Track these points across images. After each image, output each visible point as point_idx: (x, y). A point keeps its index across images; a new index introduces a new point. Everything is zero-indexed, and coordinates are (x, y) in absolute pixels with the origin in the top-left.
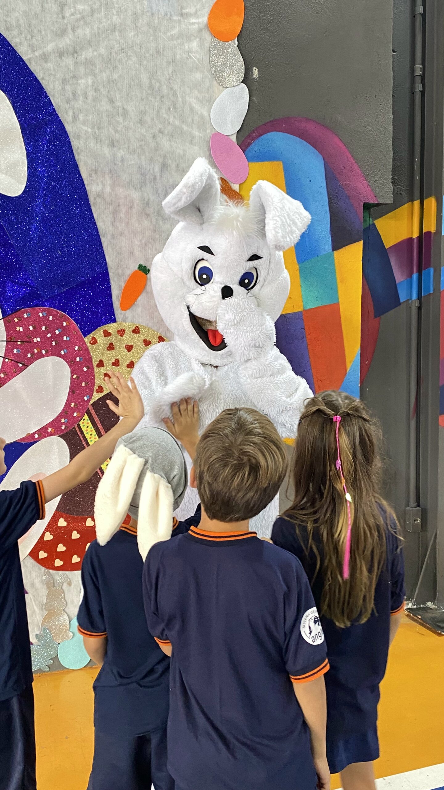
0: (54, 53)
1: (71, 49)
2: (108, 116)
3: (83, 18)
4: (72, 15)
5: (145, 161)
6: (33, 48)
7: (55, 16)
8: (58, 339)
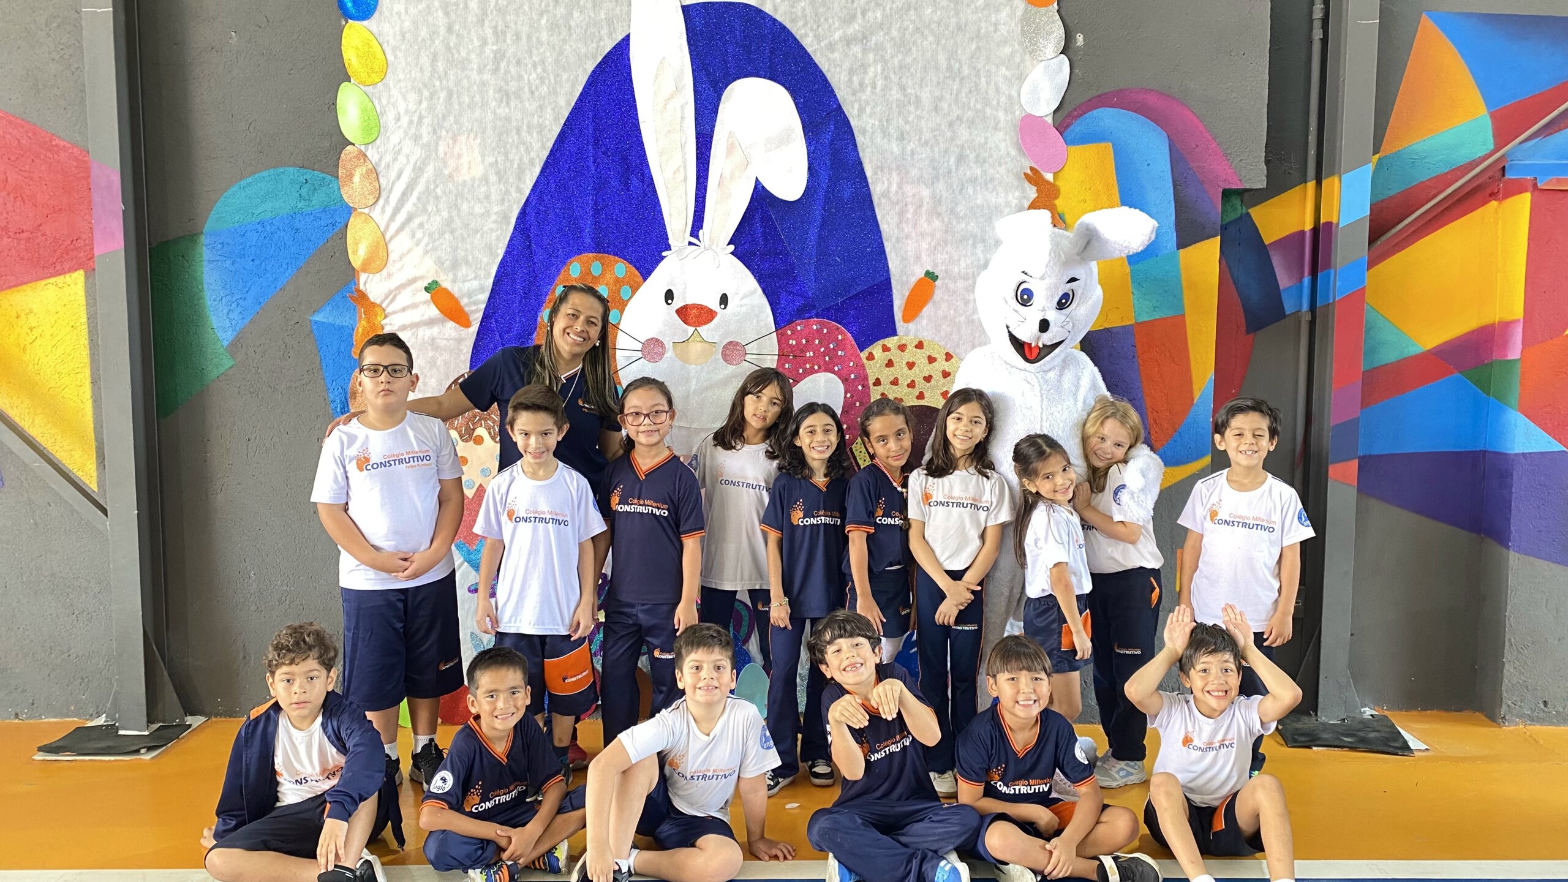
0: (842, 41)
5: (939, 153)
6: (818, 38)
8: (832, 353)
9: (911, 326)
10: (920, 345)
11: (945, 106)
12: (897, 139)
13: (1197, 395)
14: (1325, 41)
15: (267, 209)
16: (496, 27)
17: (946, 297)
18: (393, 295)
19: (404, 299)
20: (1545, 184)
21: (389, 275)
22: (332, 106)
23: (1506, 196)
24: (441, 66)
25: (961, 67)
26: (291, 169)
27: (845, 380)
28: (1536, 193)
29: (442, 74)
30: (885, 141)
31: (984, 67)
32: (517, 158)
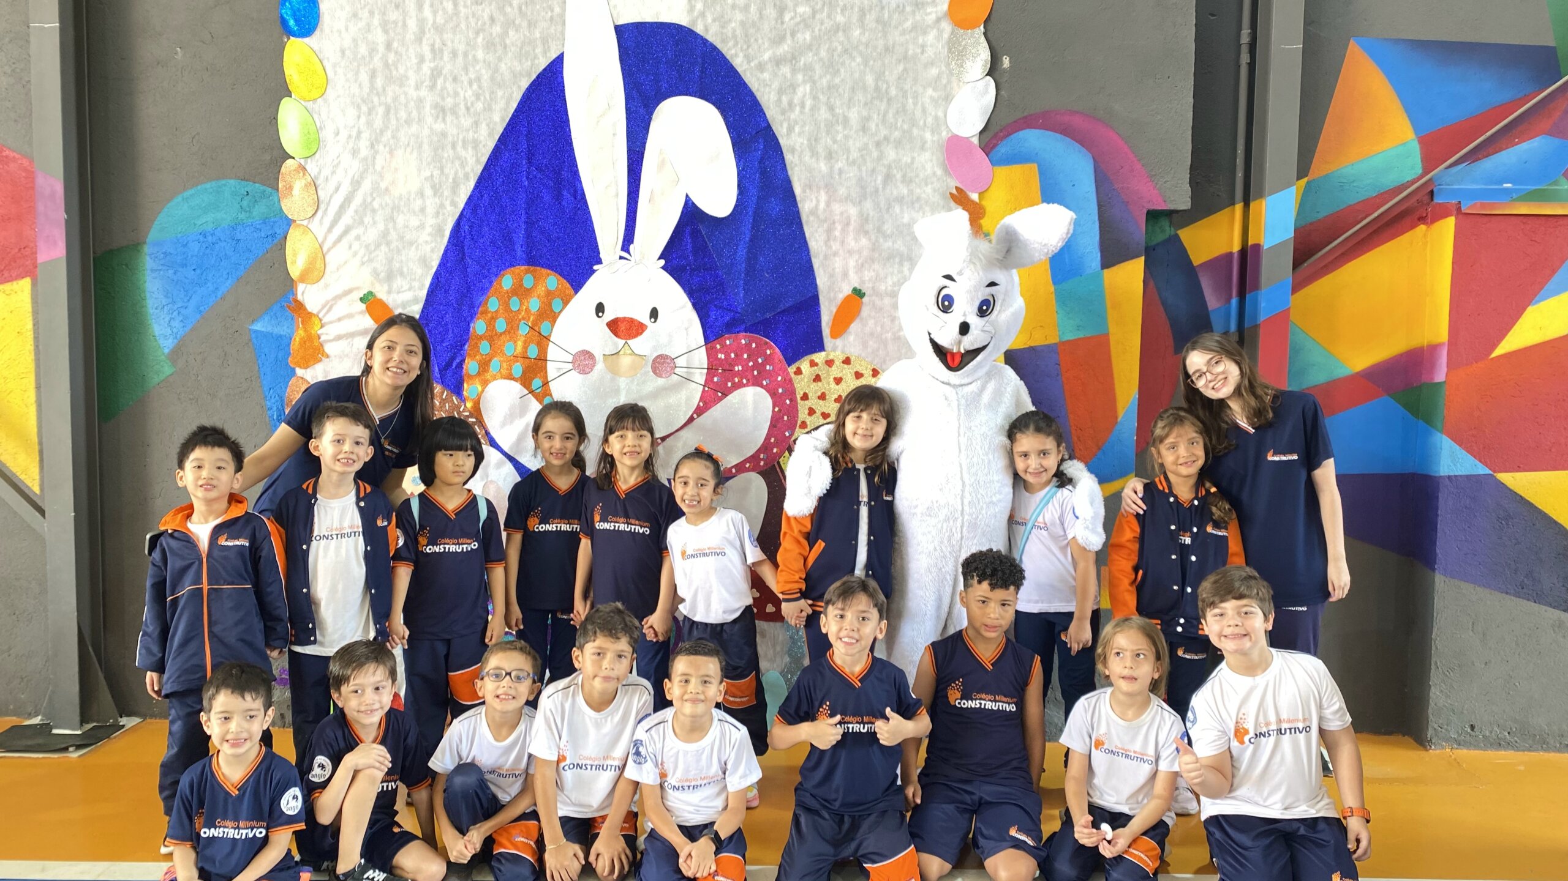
0: (771, 62)
4: (792, 19)
5: (866, 172)
6: (748, 58)
8: (761, 368)
9: (839, 342)
10: (847, 361)
11: (873, 126)
12: (825, 158)
13: (1121, 414)
14: (1252, 66)
15: (207, 221)
16: (433, 45)
17: (873, 314)
18: (329, 305)
19: (340, 309)
20: (1469, 208)
21: (326, 286)
22: (273, 120)
23: (1434, 220)
24: (379, 82)
25: (888, 87)
26: (232, 182)
27: (773, 394)
28: (1460, 216)
29: (380, 90)
30: (813, 160)
31: (911, 88)
32: (452, 172)
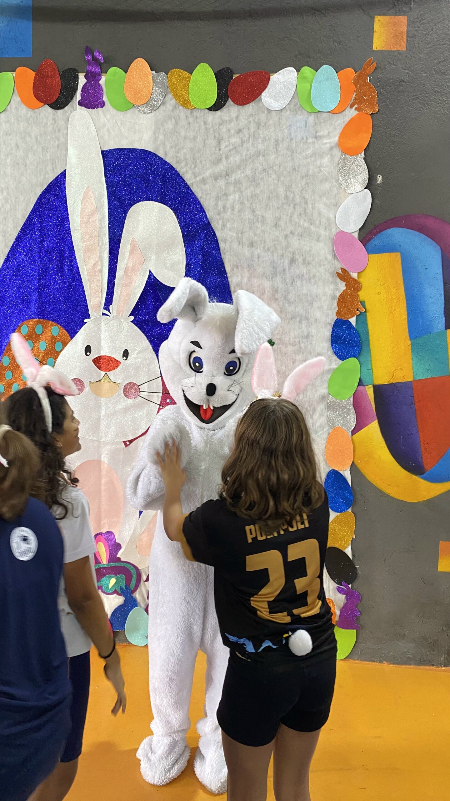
0: (211, 177)
1: (224, 173)
2: (249, 223)
3: (235, 148)
4: (226, 147)
5: (277, 256)
6: (195, 175)
7: (214, 149)
12: (248, 246)
25: (294, 196)
30: (240, 247)
31: (311, 197)
